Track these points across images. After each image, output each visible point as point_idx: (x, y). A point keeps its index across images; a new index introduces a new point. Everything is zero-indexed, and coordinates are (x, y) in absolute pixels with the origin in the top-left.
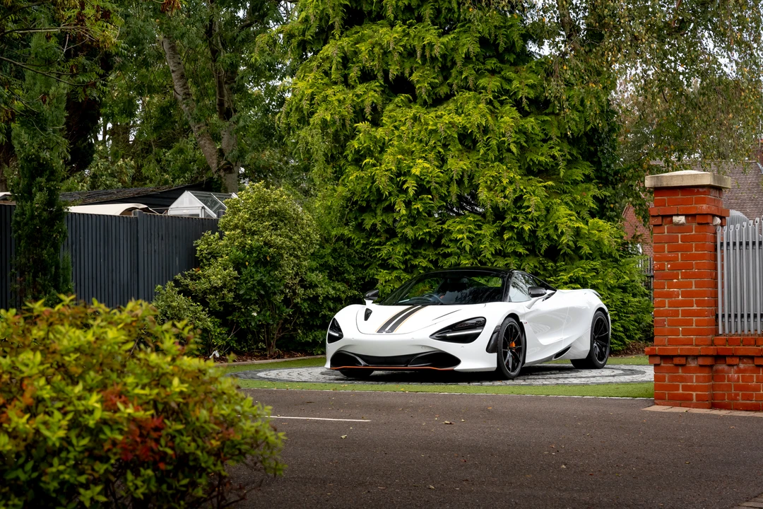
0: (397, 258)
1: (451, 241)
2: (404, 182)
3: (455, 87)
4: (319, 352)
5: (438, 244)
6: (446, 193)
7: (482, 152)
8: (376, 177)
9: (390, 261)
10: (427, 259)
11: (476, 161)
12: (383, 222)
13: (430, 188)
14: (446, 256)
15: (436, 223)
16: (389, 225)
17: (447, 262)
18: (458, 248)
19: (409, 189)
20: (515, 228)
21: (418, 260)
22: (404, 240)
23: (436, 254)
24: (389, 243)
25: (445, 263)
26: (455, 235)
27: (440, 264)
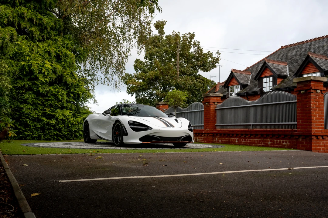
1: (51, 95)
2: (42, 69)
3: (45, 37)
5: (47, 96)
9: (28, 100)
12: (28, 85)
14: (47, 100)
15: (47, 88)
18: (54, 98)
19: (45, 72)
20: (75, 93)
21: (37, 101)
22: (34, 93)
23: (44, 100)
24: (28, 93)
25: (47, 104)
26: (54, 93)
27: (45, 103)
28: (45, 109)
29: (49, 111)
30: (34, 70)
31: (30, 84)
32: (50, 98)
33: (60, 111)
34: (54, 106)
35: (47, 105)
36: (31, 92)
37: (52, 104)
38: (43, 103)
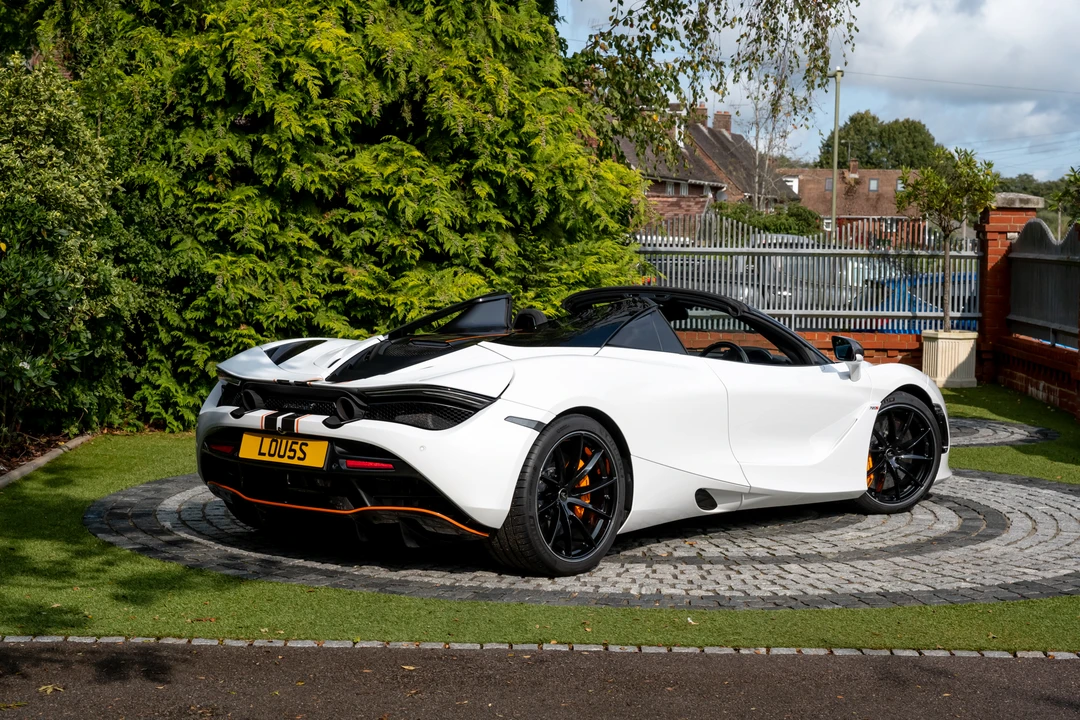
0: (255, 231)
1: (364, 196)
4: (75, 430)
5: (340, 201)
6: (362, 97)
7: (429, 12)
8: (236, 53)
9: (238, 236)
10: (311, 233)
11: (415, 34)
12: (230, 154)
13: (339, 82)
14: (351, 227)
15: (337, 160)
16: (243, 160)
17: (352, 241)
18: (379, 213)
19: (309, 84)
20: (500, 175)
21: (292, 235)
22: (267, 192)
23: (330, 224)
24: (238, 197)
25: (346, 242)
26: (377, 185)
27: (336, 244)
28: (341, 275)
29: (360, 285)
30: (243, 76)
31: (243, 150)
32: (356, 216)
33: (416, 282)
34: (384, 256)
35: (347, 253)
36: (251, 191)
37: (378, 244)
38: (324, 241)
